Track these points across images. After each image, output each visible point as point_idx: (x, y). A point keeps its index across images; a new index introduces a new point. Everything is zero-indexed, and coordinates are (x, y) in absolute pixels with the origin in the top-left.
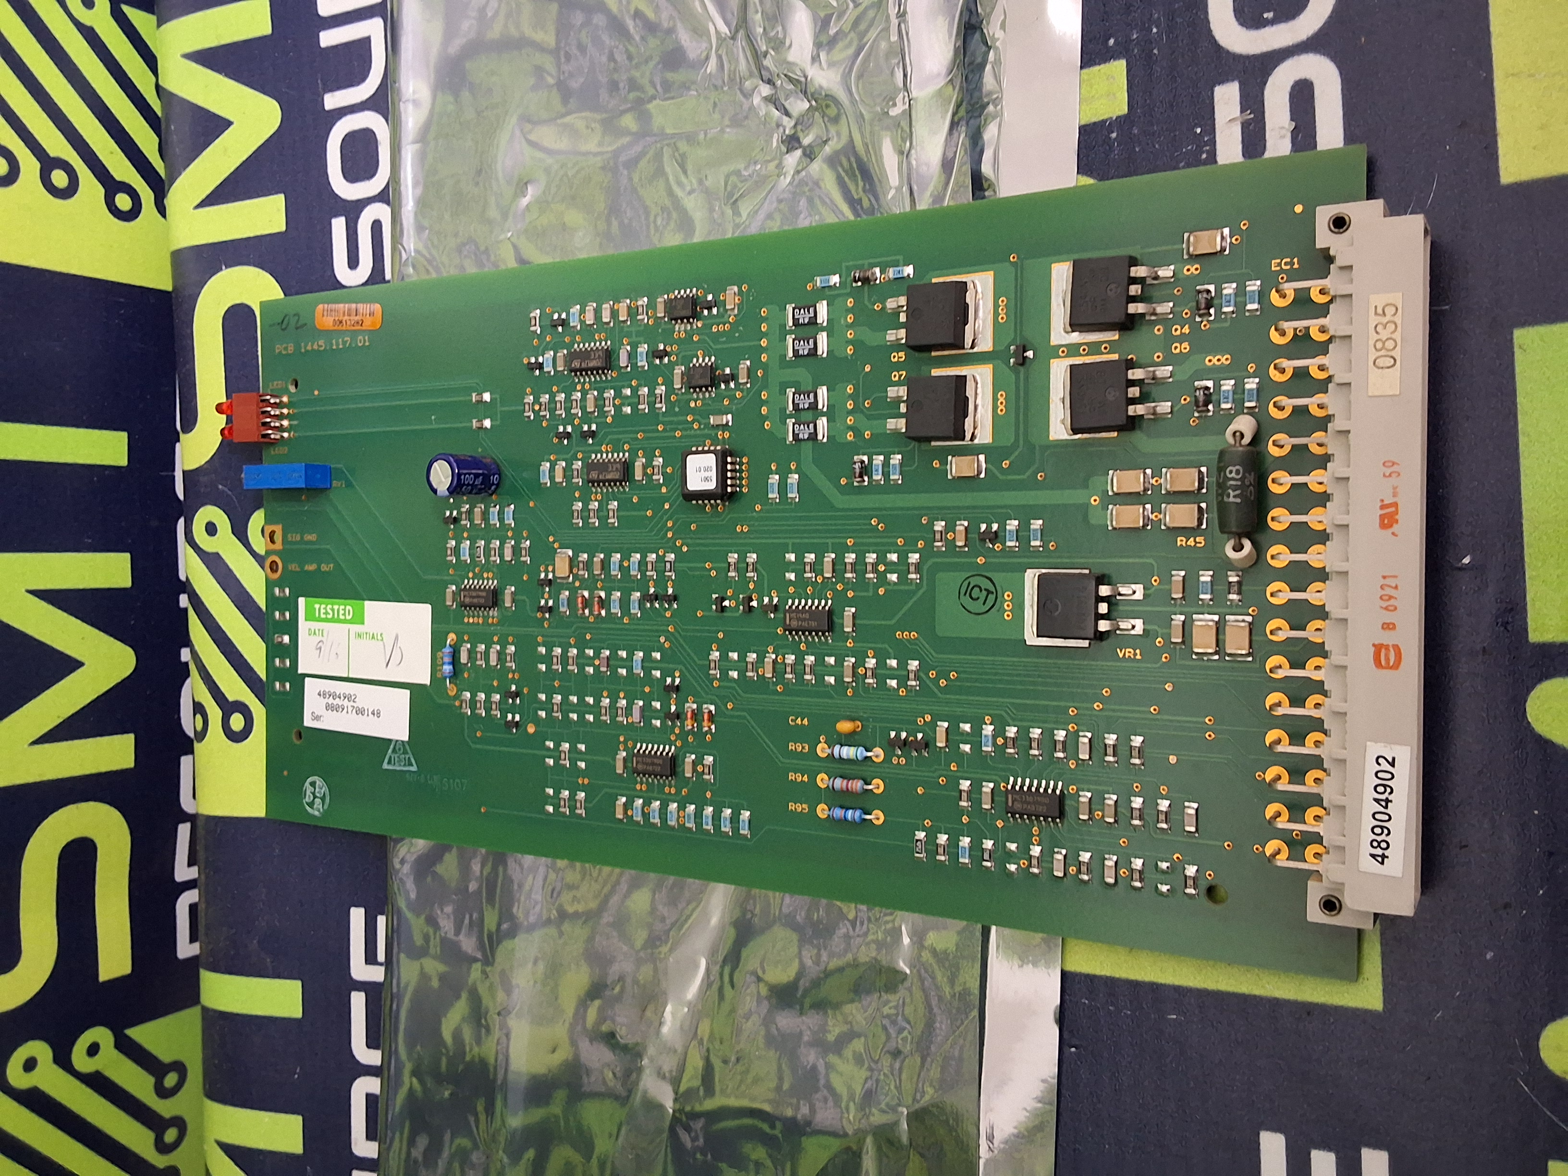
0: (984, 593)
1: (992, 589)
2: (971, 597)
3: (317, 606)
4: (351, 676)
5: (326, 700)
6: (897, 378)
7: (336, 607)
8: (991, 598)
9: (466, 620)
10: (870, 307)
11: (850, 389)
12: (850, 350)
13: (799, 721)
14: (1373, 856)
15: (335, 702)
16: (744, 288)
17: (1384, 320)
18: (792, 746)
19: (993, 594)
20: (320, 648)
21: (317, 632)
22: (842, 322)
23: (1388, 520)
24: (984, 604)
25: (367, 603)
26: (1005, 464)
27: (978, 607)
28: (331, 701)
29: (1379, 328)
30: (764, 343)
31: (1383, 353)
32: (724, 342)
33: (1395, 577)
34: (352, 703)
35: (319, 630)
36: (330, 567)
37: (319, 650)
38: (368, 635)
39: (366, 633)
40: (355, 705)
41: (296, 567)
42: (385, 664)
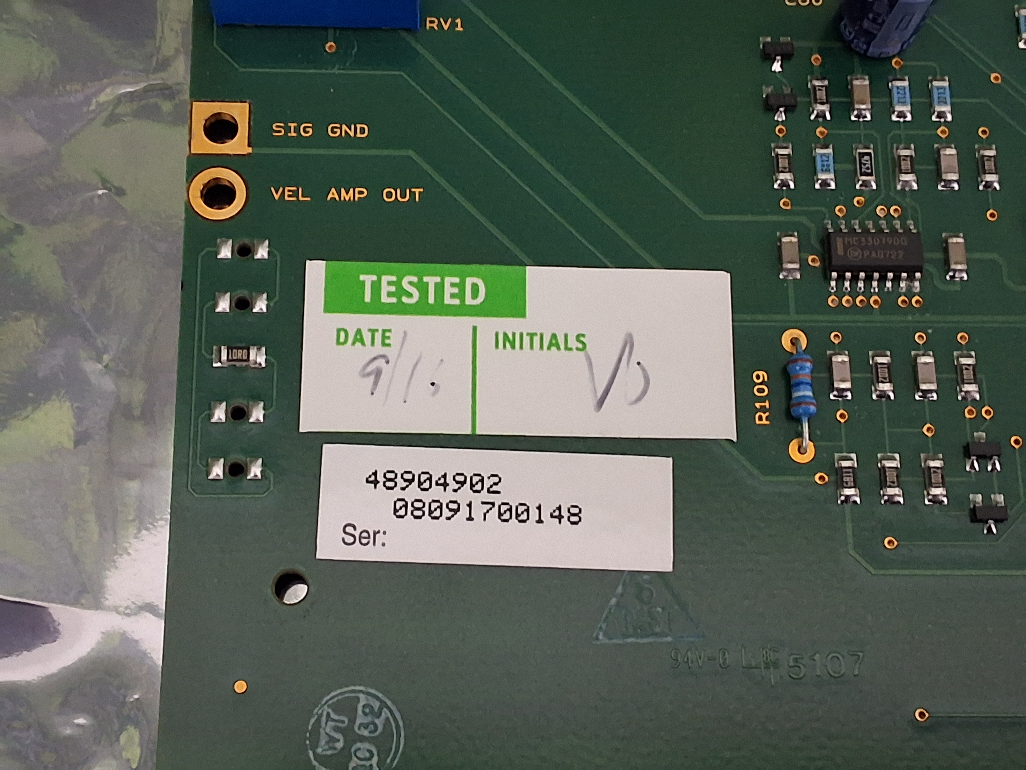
3: (368, 279)
4: (479, 432)
5: (397, 493)
7: (431, 281)
9: (831, 301)
15: (427, 497)
20: (378, 373)
21: (367, 337)
25: (532, 272)
28: (413, 493)
34: (485, 496)
35: (373, 332)
36: (413, 194)
37: (372, 378)
38: (537, 339)
39: (532, 335)
40: (497, 499)
41: (295, 194)
42: (592, 403)
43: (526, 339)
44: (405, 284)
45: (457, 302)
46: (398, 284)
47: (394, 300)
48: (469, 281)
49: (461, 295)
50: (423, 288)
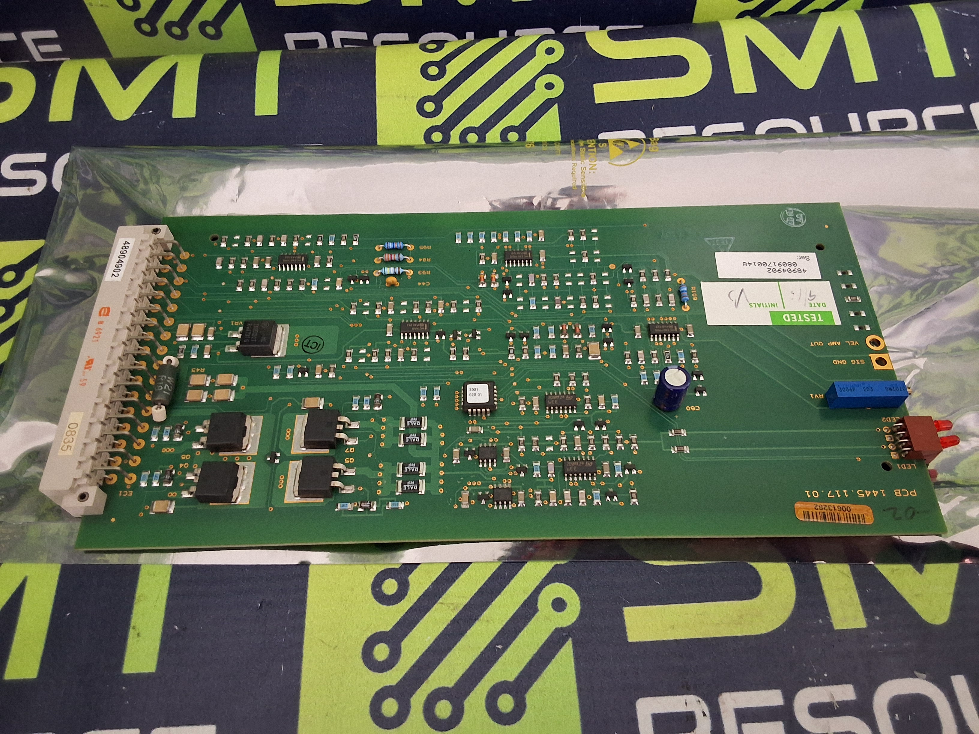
0: (309, 345)
1: (304, 347)
2: (317, 343)
3: (820, 320)
4: (777, 282)
5: (797, 268)
6: (351, 449)
7: (800, 320)
8: (305, 343)
9: (675, 318)
10: (365, 489)
11: (383, 444)
12: (381, 466)
13: (424, 284)
14: (129, 243)
15: (788, 267)
16: (456, 507)
17: (69, 444)
18: (429, 273)
19: (304, 345)
20: (810, 296)
21: (816, 305)
22: (385, 482)
23: (90, 362)
24: (310, 341)
25: (770, 323)
26: (290, 405)
27: (313, 339)
28: (792, 268)
29: (71, 441)
30: (442, 473)
31: (73, 430)
32: (473, 474)
33: (93, 341)
34: (772, 268)
35: (815, 306)
36: (813, 344)
37: (812, 295)
38: (765, 306)
39: (766, 307)
40: (768, 267)
41: (851, 343)
42: (744, 290)
43: (768, 305)
44: (809, 320)
45: (792, 315)
46: (811, 319)
47: (811, 315)
48: (789, 320)
49: (791, 317)
50: (803, 318)
